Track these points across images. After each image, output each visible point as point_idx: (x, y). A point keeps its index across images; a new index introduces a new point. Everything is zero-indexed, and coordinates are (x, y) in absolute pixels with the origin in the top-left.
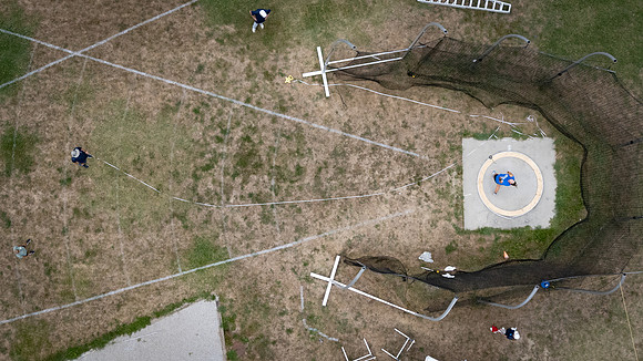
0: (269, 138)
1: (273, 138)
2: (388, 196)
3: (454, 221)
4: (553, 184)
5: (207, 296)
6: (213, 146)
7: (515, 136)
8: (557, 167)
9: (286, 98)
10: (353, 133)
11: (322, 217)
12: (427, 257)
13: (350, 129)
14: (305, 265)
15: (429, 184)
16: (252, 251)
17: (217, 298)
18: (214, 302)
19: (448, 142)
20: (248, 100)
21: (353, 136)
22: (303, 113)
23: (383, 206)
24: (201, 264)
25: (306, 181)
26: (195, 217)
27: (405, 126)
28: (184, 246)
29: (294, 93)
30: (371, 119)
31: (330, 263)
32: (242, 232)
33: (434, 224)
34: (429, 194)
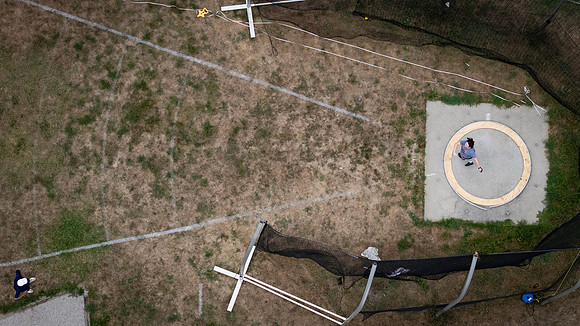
0: (172, 87)
1: (176, 86)
2: (325, 171)
3: (411, 208)
4: (543, 167)
5: (73, 289)
6: (97, 92)
7: (497, 102)
8: (550, 145)
9: (198, 36)
10: (284, 86)
11: (235, 193)
12: (372, 254)
13: (280, 80)
14: (208, 255)
15: (381, 158)
16: (138, 233)
17: (86, 293)
18: (81, 298)
19: (408, 104)
20: (147, 37)
21: (284, 90)
22: (218, 57)
23: (317, 183)
24: (69, 245)
25: (217, 145)
26: (65, 183)
27: (353, 81)
28: (47, 220)
29: (208, 31)
30: (309, 69)
31: (241, 255)
32: (127, 206)
33: (384, 210)
34: (380, 170)
